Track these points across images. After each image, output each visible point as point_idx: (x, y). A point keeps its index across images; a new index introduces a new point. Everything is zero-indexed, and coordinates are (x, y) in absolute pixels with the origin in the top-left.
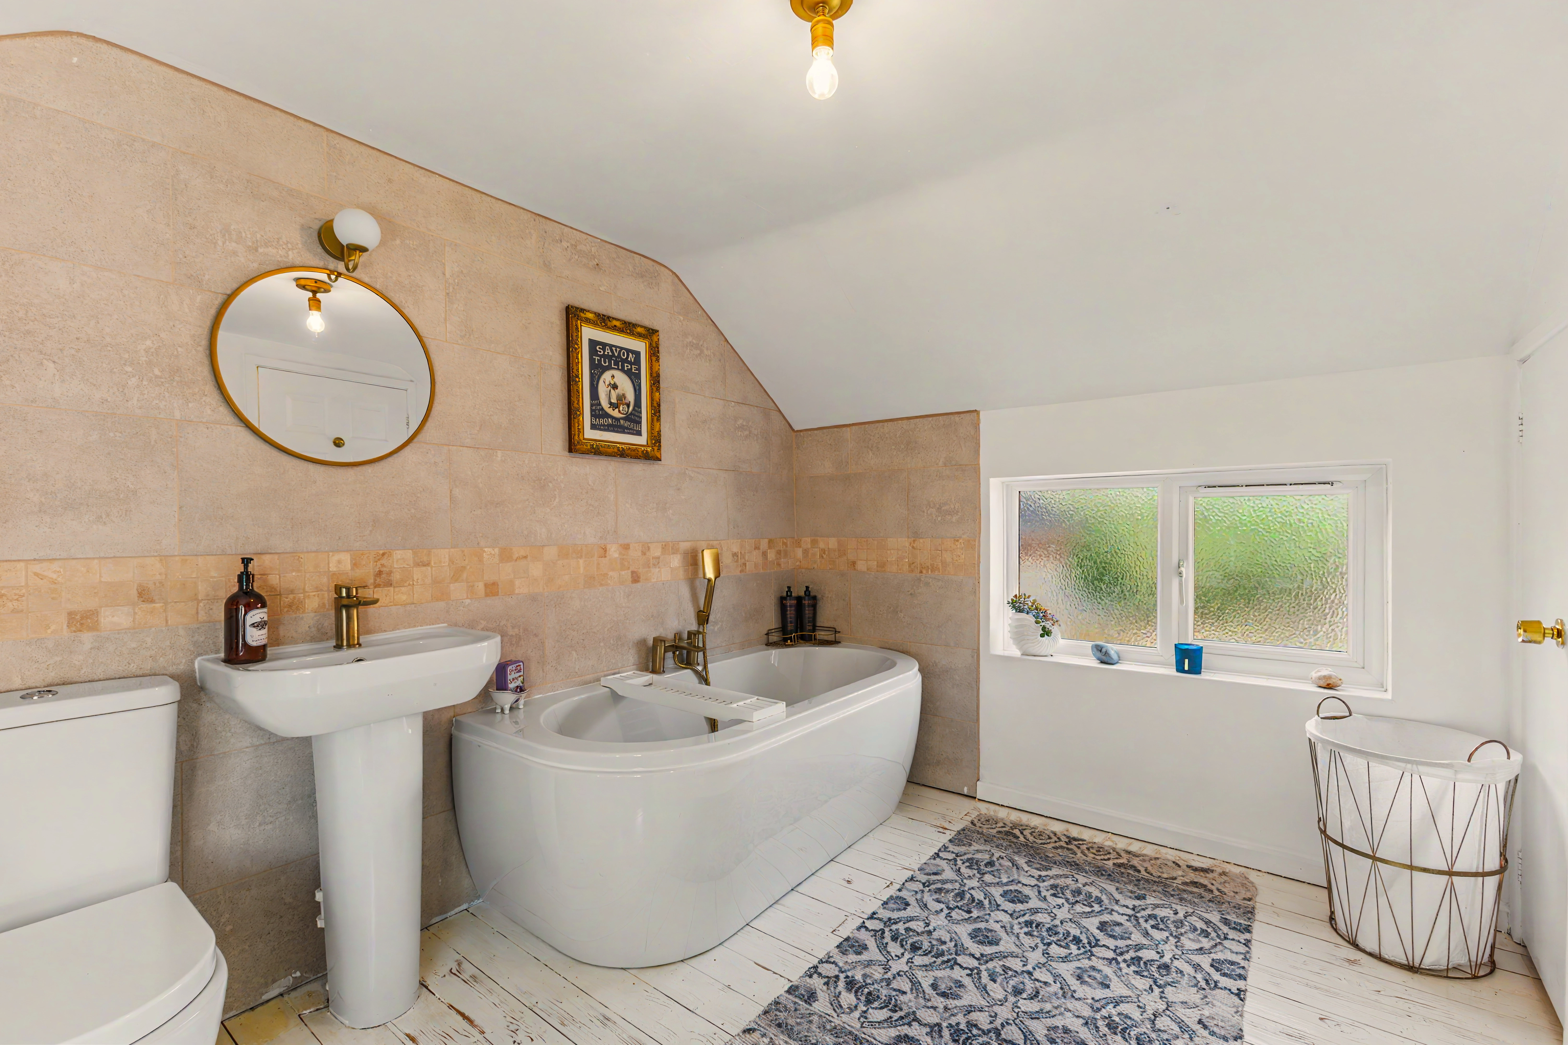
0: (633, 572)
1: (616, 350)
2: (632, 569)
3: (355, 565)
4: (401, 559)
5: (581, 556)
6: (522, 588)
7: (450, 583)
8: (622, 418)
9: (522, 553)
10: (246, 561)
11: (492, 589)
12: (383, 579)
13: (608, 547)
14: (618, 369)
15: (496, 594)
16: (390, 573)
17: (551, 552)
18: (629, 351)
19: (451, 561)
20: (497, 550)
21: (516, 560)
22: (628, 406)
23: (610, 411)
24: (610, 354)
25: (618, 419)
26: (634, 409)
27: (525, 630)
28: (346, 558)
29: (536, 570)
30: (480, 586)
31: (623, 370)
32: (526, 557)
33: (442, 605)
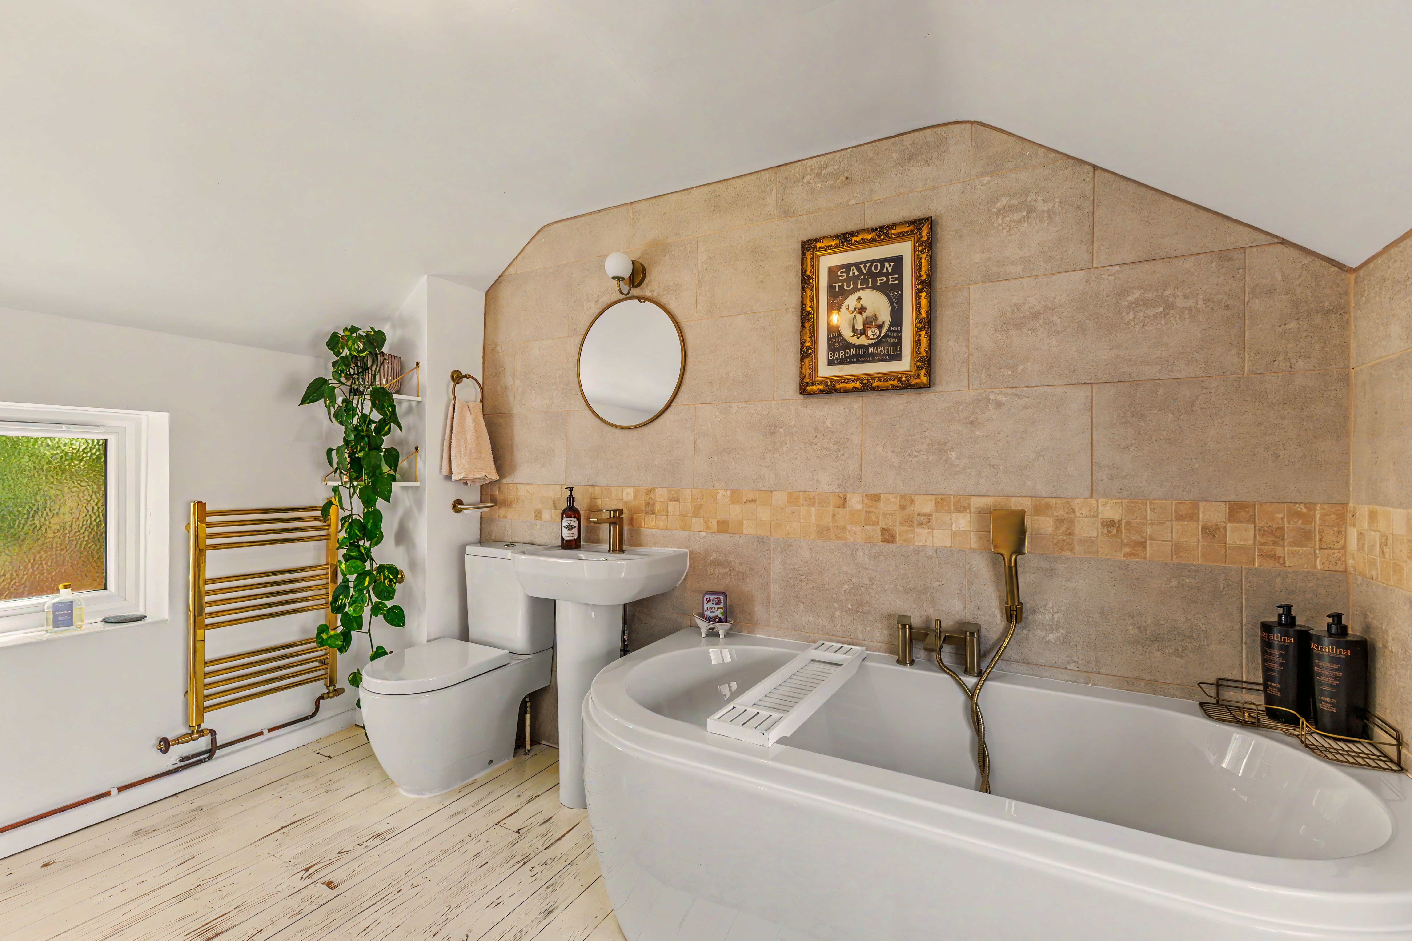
0: (883, 530)
1: (865, 267)
2: (882, 524)
3: (636, 496)
4: (661, 494)
5: (814, 503)
6: (749, 529)
7: (692, 517)
8: (871, 345)
9: (751, 496)
10: (571, 489)
11: (723, 527)
12: (650, 509)
13: (848, 495)
14: (867, 288)
15: (725, 531)
16: (654, 504)
17: (780, 498)
18: (882, 261)
19: (693, 500)
20: (728, 492)
21: (746, 502)
22: (880, 327)
23: (854, 341)
24: (857, 273)
25: (867, 347)
26: (889, 330)
27: (752, 569)
28: (631, 491)
29: (765, 514)
30: (713, 523)
31: (875, 287)
32: (754, 501)
33: (686, 533)
